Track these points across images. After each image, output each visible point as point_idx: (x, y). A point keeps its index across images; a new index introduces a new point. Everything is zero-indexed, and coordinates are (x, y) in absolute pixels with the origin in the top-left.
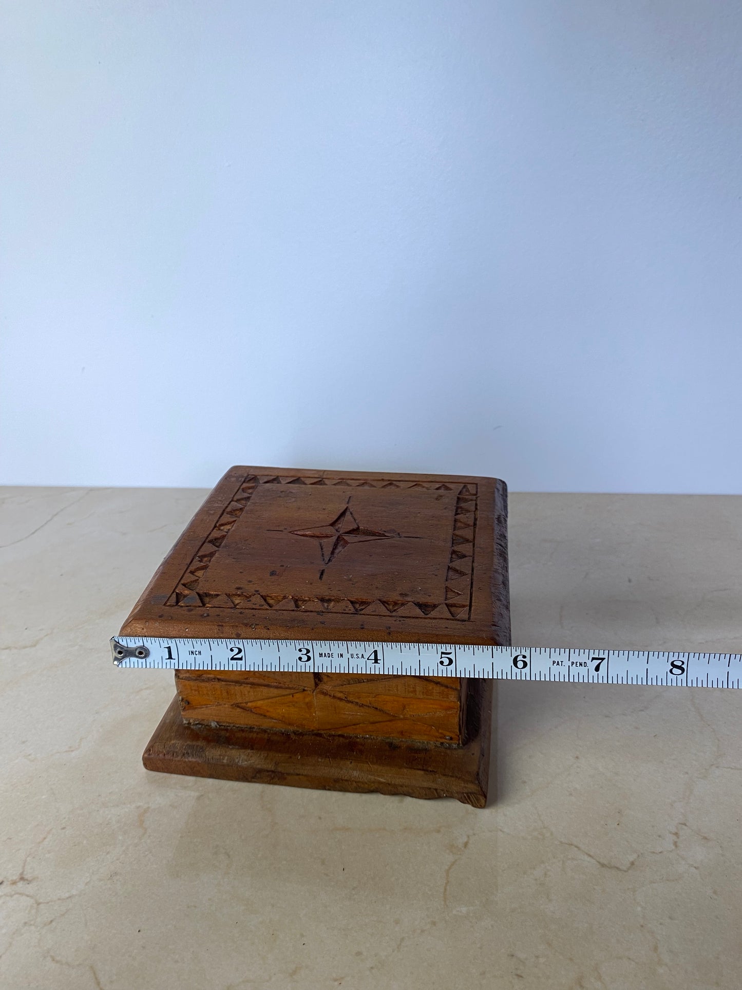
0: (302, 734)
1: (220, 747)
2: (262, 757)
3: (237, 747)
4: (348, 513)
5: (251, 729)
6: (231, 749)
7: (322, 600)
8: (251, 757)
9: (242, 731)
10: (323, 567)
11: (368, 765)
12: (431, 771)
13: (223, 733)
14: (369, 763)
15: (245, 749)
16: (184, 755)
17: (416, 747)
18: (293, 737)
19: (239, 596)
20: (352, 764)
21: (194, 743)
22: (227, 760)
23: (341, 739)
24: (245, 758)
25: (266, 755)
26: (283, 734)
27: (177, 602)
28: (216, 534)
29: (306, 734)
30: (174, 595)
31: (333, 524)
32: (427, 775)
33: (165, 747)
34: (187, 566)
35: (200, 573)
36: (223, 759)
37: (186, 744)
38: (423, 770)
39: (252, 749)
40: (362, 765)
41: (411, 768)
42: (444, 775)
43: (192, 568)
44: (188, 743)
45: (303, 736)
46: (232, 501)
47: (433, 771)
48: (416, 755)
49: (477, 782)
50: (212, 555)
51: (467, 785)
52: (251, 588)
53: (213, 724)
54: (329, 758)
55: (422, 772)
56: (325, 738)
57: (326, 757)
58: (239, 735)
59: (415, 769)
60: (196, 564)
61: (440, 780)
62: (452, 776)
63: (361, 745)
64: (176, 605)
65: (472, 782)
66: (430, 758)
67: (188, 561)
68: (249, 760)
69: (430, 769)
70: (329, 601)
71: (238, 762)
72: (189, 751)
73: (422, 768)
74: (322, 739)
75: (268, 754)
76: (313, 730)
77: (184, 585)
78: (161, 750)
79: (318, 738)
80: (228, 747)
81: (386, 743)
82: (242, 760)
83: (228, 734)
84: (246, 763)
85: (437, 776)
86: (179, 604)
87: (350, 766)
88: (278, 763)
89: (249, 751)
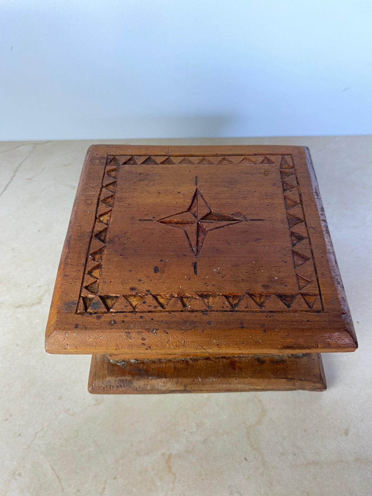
0: (196, 360)
1: (143, 379)
2: (174, 382)
3: (155, 377)
4: (199, 197)
5: (160, 361)
6: (151, 379)
7: (202, 296)
8: (166, 383)
9: (154, 362)
10: (195, 260)
11: (248, 380)
12: (290, 379)
13: (141, 366)
14: (249, 378)
15: (161, 378)
16: (118, 387)
17: (276, 360)
18: (190, 362)
19: (135, 296)
20: (237, 380)
21: (124, 378)
22: (150, 387)
23: (224, 360)
24: (162, 384)
25: (176, 381)
26: (183, 361)
27: (86, 308)
28: (99, 227)
29: (199, 359)
30: (81, 301)
31: (189, 209)
32: (288, 381)
33: (103, 383)
34: (84, 266)
35: (96, 273)
36: (147, 387)
37: (118, 379)
38: (286, 378)
39: (166, 378)
40: (244, 380)
41: (277, 378)
42: (300, 380)
43: (89, 269)
44: (119, 378)
45: (197, 361)
46: (102, 187)
47: (292, 378)
48: (278, 366)
49: (321, 382)
50: (101, 251)
51: (315, 385)
52: (143, 287)
53: (133, 361)
54: (220, 377)
55: (284, 380)
56: (213, 361)
57: (218, 377)
58: (153, 366)
59: (280, 378)
60: (91, 264)
61: (297, 383)
62: (305, 380)
63: (239, 363)
64: (86, 312)
65: (318, 382)
66: (287, 367)
67: (83, 261)
68: (166, 386)
69: (290, 377)
70: (207, 296)
71: (158, 388)
72: (122, 384)
73: (284, 377)
74: (212, 362)
75: (178, 380)
76: (204, 356)
77: (86, 288)
78: (101, 386)
79: (209, 362)
80: (149, 378)
81: (255, 359)
82: (161, 386)
83: (145, 367)
84: (163, 388)
85: (295, 381)
86: (88, 311)
87: (236, 381)
88: (186, 386)
89: (164, 379)
